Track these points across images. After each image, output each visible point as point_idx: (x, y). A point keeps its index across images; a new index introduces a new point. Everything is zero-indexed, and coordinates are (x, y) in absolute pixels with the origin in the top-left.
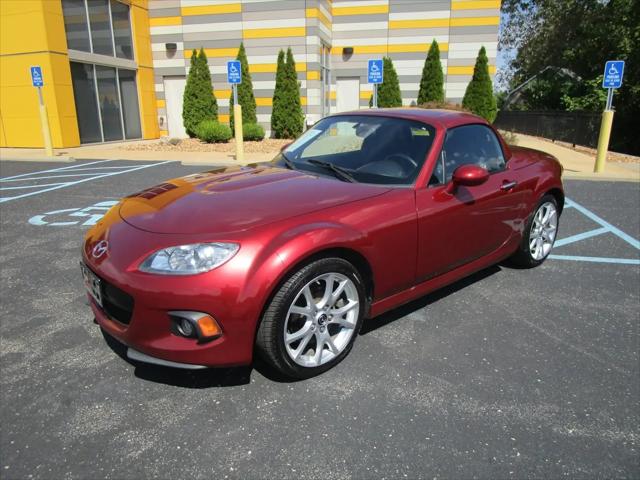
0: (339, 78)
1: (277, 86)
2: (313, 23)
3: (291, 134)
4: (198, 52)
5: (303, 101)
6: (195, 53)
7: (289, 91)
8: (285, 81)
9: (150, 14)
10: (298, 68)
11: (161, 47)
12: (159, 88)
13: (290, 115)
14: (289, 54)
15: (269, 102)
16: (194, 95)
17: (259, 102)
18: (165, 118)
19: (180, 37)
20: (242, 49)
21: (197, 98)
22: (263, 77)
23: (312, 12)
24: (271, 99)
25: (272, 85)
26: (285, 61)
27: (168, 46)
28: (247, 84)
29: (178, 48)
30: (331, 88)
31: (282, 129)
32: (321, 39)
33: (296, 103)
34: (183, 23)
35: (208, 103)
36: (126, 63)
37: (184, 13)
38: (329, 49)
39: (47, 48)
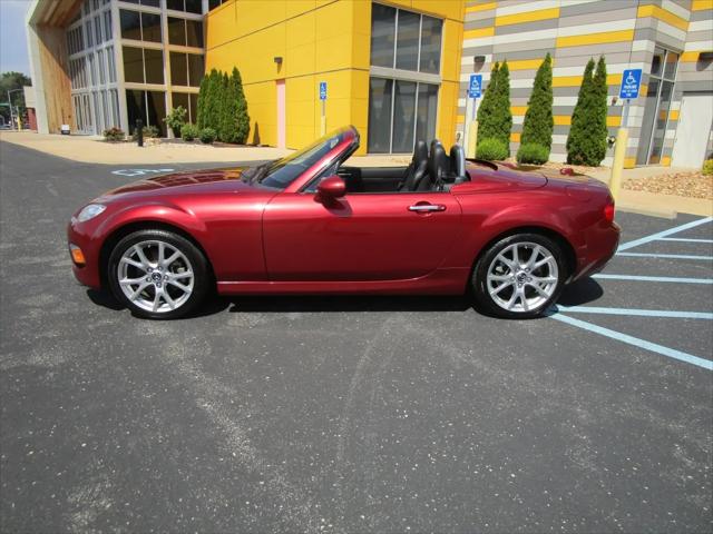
0: (687, 93)
1: (579, 103)
2: (646, 23)
3: (585, 159)
4: (501, 65)
5: (610, 121)
6: (497, 66)
7: (592, 107)
8: (589, 97)
9: (465, 26)
10: (609, 82)
11: (469, 61)
12: (461, 102)
13: (588, 137)
14: (602, 63)
15: (567, 121)
16: (486, 110)
17: (557, 120)
18: (462, 133)
19: (489, 49)
20: (548, 60)
21: (490, 113)
22: (566, 91)
23: (647, 10)
24: (570, 117)
25: (573, 101)
26: (594, 72)
27: (476, 58)
28: (545, 99)
29: (486, 61)
30: (674, 105)
31: (575, 153)
32: (657, 43)
33: (599, 123)
34: (496, 34)
35: (500, 120)
36: (430, 78)
37: (498, 23)
38: (678, 56)
39: (349, 66)
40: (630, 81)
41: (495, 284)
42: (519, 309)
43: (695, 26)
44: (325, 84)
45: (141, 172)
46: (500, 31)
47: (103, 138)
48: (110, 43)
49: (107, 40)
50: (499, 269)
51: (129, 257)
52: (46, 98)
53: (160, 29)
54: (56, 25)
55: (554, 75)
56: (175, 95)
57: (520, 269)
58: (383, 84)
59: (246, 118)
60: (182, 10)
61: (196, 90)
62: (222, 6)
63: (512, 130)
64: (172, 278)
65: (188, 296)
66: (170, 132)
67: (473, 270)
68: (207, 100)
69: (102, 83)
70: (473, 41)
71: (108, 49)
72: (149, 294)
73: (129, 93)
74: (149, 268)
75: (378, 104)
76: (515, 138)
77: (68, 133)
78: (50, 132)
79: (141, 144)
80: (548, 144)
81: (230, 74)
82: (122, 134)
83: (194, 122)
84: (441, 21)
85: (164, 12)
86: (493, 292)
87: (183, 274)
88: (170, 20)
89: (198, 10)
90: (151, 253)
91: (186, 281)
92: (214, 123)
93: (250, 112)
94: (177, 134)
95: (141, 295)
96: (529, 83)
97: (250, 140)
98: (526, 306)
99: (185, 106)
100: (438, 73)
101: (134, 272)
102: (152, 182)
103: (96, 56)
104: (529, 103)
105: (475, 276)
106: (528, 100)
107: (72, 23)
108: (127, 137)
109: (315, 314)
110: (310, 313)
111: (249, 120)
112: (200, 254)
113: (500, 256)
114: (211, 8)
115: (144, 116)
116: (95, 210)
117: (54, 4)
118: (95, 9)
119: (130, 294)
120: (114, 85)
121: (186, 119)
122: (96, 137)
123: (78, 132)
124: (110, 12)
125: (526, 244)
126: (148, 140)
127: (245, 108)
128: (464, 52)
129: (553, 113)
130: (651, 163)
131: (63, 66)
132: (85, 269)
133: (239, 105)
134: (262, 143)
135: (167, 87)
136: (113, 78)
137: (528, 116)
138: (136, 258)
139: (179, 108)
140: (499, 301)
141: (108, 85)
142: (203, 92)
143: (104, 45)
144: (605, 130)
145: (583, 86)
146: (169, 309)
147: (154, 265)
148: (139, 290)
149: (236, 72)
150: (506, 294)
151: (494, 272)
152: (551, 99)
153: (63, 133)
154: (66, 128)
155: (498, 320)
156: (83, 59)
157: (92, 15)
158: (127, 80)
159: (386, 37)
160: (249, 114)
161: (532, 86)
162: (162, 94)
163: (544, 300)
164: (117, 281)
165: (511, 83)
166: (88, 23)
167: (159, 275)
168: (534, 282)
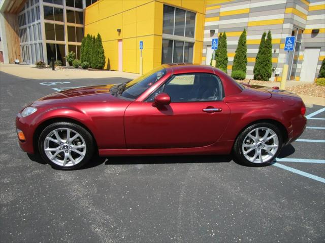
0: (306, 48)
1: (259, 52)
2: (290, 16)
3: (262, 78)
4: (223, 34)
5: (273, 60)
6: (221, 34)
7: (266, 54)
8: (264, 49)
9: (206, 16)
10: (273, 42)
11: (208, 32)
12: (204, 51)
13: (263, 68)
14: (269, 34)
15: (253, 60)
17: (249, 60)
19: (217, 26)
20: (244, 32)
21: (218, 56)
22: (253, 46)
23: (289, 10)
24: (255, 58)
25: (256, 51)
26: (266, 38)
27: (211, 31)
28: (244, 50)
29: (216, 32)
30: (301, 53)
31: (258, 75)
32: (294, 25)
33: (268, 61)
34: (220, 20)
35: (223, 59)
36: (190, 40)
37: (221, 15)
38: (302, 31)
39: (153, 34)
40: (289, 42)
41: (246, 149)
42: (258, 161)
43: (310, 18)
44: (142, 42)
45: (54, 84)
46: (222, 18)
47: (35, 66)
48: (39, 21)
49: (38, 20)
50: (248, 141)
51: (50, 137)
52: (8, 47)
53: (63, 15)
54: (13, 13)
55: (247, 39)
56: (69, 46)
57: (259, 141)
58: (168, 42)
59: (104, 57)
60: (73, 7)
61: (80, 44)
62: (92, 5)
63: (228, 64)
64: (74, 148)
65: (83, 158)
66: (67, 63)
67: (235, 141)
68: (85, 48)
69: (35, 40)
70: (209, 23)
71: (38, 24)
72: (61, 156)
73: (48, 45)
74: (61, 143)
75: (166, 51)
76: (230, 68)
77: (18, 63)
78: (10, 63)
79: (53, 69)
80: (245, 70)
81: (96, 37)
82: (45, 64)
83: (79, 59)
84: (195, 14)
85: (65, 8)
86: (245, 153)
87: (80, 146)
88: (68, 11)
89: (81, 7)
90: (63, 135)
91: (81, 150)
92: (88, 60)
93: (105, 54)
94: (71, 64)
95: (57, 157)
96: (236, 43)
97: (105, 68)
98: (262, 160)
99: (75, 51)
100: (193, 37)
101: (53, 145)
102: (61, 94)
103: (32, 27)
104: (236, 52)
105: (236, 145)
106: (235, 50)
107: (21, 12)
108: (47, 66)
109: (151, 165)
110: (148, 165)
111: (105, 58)
112: (90, 135)
113: (249, 135)
114: (87, 6)
115: (55, 56)
116: (31, 110)
117: (12, 2)
118: (32, 5)
119: (51, 157)
120: (40, 41)
121: (75, 57)
122: (32, 65)
123: (23, 63)
124: (39, 7)
125: (263, 128)
126: (57, 67)
127: (103, 53)
128: (205, 28)
129: (247, 56)
130: (291, 79)
131: (16, 32)
132: (25, 143)
133: (100, 51)
134: (111, 69)
135: (66, 42)
136: (40, 38)
137: (236, 57)
138: (54, 137)
139: (72, 52)
140: (248, 158)
141: (38, 41)
142: (83, 45)
143: (36, 22)
144: (271, 64)
145: (261, 44)
146: (72, 165)
147: (64, 141)
148: (55, 154)
149: (99, 36)
150: (251, 154)
151: (246, 142)
152: (246, 50)
153: (16, 63)
154: (17, 61)
155: (247, 168)
156: (26, 28)
157: (30, 8)
158: (47, 39)
159: (169, 20)
160: (105, 56)
161: (238, 44)
162: (64, 45)
163: (271, 157)
164: (43, 150)
165: (227, 42)
166: (28, 12)
167: (67, 146)
168: (266, 147)
